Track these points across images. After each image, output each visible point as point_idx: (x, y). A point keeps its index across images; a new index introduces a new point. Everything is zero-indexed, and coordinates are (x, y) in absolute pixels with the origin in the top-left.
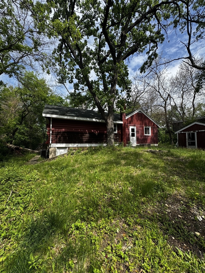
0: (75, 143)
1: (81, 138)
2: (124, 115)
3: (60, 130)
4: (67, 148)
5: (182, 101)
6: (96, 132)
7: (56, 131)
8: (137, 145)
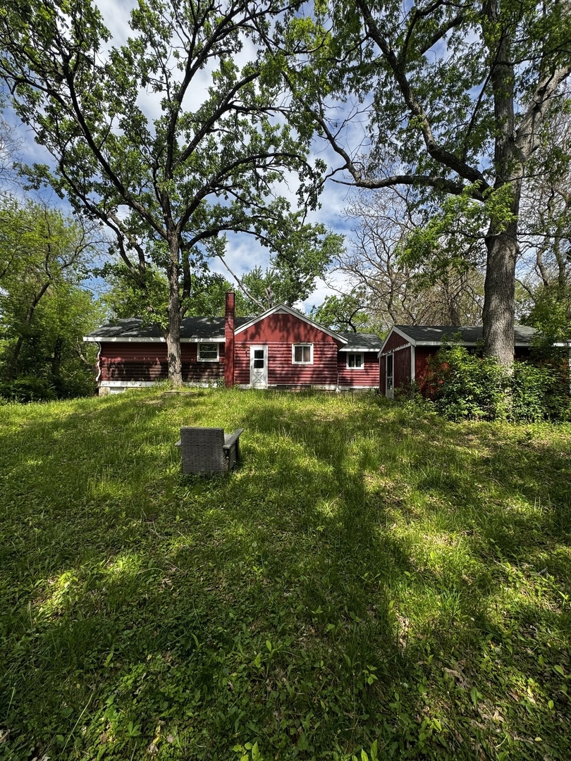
0: (136, 380)
1: (147, 372)
3: (113, 360)
4: (124, 389)
7: (108, 361)
8: (269, 385)
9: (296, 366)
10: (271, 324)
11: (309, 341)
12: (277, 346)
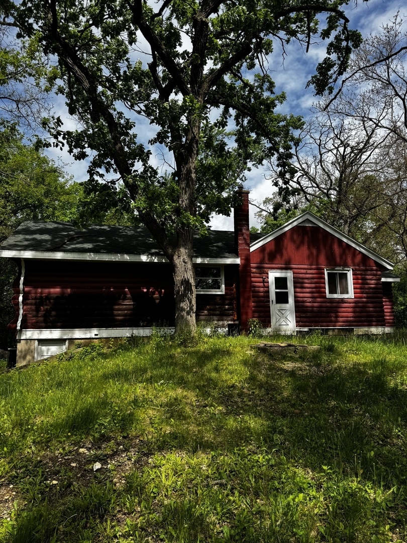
0: (88, 326)
1: (108, 312)
2: (244, 239)
3: (47, 291)
4: (67, 342)
6: (153, 293)
7: (36, 293)
8: (298, 329)
9: (332, 301)
10: (295, 237)
11: (345, 265)
12: (304, 271)
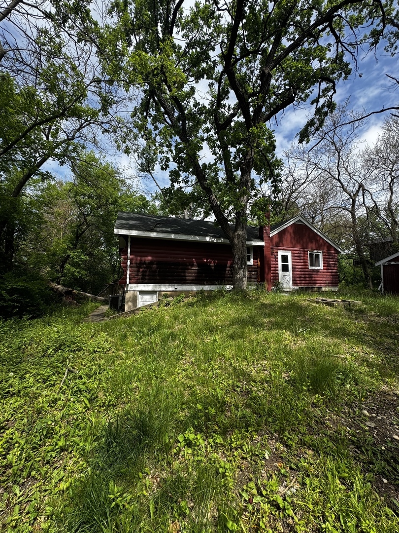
0: (171, 283)
1: (182, 274)
2: (266, 229)
3: (144, 258)
4: (157, 293)
5: (391, 197)
7: (137, 260)
8: (293, 287)
9: (311, 271)
11: (319, 249)
12: (297, 252)
